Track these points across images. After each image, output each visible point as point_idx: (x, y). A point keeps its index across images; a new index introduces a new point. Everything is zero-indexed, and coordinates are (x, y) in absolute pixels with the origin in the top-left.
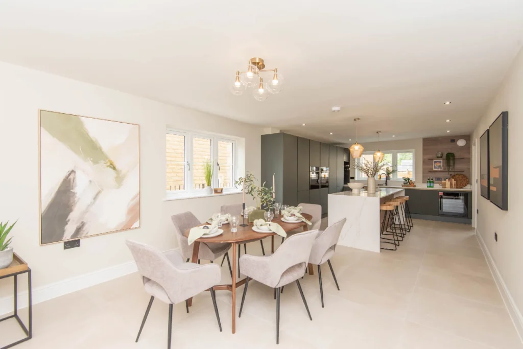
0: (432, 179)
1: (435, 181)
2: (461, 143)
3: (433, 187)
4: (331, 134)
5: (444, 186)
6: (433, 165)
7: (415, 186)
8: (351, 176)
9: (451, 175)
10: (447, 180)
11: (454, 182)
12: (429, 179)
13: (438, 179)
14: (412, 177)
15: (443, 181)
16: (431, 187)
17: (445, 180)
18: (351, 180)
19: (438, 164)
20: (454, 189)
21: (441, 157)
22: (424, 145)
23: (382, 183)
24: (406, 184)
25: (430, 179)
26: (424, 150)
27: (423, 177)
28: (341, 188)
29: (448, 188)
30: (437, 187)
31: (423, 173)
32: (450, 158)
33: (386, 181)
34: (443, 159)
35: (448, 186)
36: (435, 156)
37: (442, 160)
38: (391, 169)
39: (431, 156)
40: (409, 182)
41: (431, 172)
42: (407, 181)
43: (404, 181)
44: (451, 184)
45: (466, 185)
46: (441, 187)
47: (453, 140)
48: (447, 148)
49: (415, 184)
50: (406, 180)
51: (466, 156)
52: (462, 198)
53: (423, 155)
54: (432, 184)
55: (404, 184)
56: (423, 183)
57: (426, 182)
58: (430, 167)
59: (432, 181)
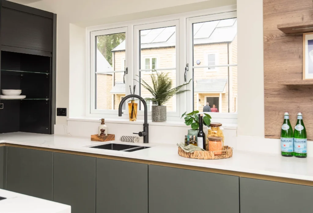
0: (301, 122)
3: (304, 156)
8: (59, 104)
12: (287, 121)
16: (296, 155)
25: (293, 123)
31: (267, 93)
53: (265, 17)
54: (302, 145)
55: (187, 143)
56: (267, 136)
57: (278, 132)
58: (289, 65)
59: (300, 128)
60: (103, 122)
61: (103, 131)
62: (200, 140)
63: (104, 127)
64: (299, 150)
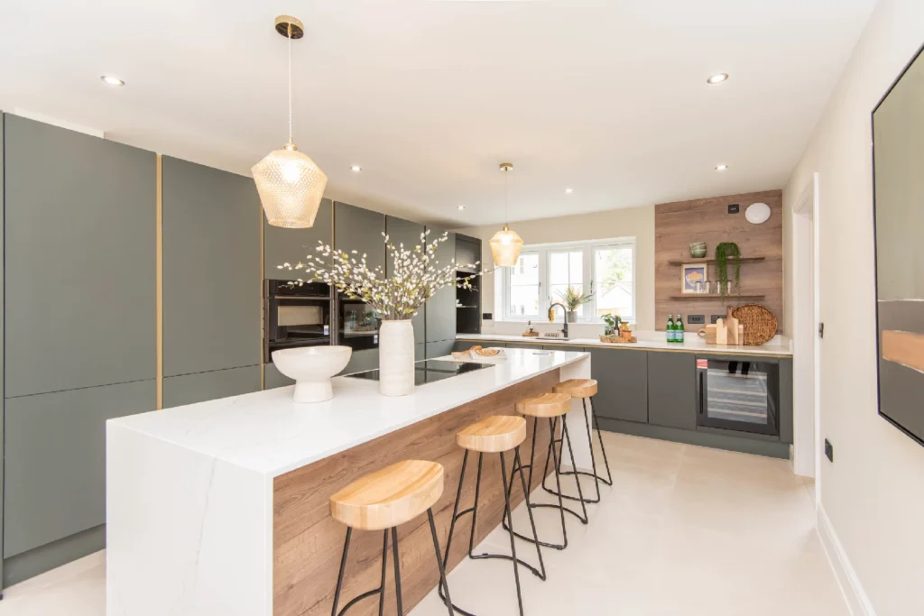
0: (680, 320)
1: (686, 325)
2: (757, 214)
3: (682, 341)
4: (356, 169)
5: (711, 339)
6: (680, 279)
7: (632, 340)
8: (484, 310)
9: (729, 307)
10: (720, 321)
11: (738, 328)
12: (671, 320)
13: (696, 319)
14: (626, 312)
15: (710, 326)
16: (677, 341)
17: (714, 321)
18: (484, 323)
19: (695, 276)
20: (740, 350)
21: (704, 255)
22: (659, 224)
23: (555, 332)
24: (610, 333)
25: (675, 320)
26: (659, 238)
27: (658, 313)
28: (450, 342)
29: (722, 347)
30: (692, 342)
31: (657, 302)
32: (726, 259)
33: (566, 325)
34: (709, 262)
35: (724, 338)
36: (686, 254)
37: (704, 266)
38: (578, 291)
39: (675, 256)
40: (617, 328)
41: (676, 299)
42: (615, 325)
43: (607, 324)
44: (730, 333)
45: (771, 337)
46: (703, 341)
47: (735, 207)
48: (719, 230)
49: (633, 335)
50: (611, 323)
51: (769, 252)
52: (762, 377)
53: (656, 252)
54: (680, 334)
55: (606, 334)
56: (657, 330)
57: (665, 327)
58: (674, 284)
59: (679, 324)
60: (529, 324)
61: (531, 330)
62: (616, 331)
63: (531, 326)
64: (679, 337)
